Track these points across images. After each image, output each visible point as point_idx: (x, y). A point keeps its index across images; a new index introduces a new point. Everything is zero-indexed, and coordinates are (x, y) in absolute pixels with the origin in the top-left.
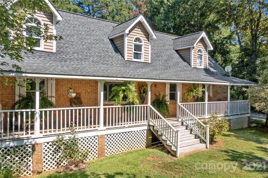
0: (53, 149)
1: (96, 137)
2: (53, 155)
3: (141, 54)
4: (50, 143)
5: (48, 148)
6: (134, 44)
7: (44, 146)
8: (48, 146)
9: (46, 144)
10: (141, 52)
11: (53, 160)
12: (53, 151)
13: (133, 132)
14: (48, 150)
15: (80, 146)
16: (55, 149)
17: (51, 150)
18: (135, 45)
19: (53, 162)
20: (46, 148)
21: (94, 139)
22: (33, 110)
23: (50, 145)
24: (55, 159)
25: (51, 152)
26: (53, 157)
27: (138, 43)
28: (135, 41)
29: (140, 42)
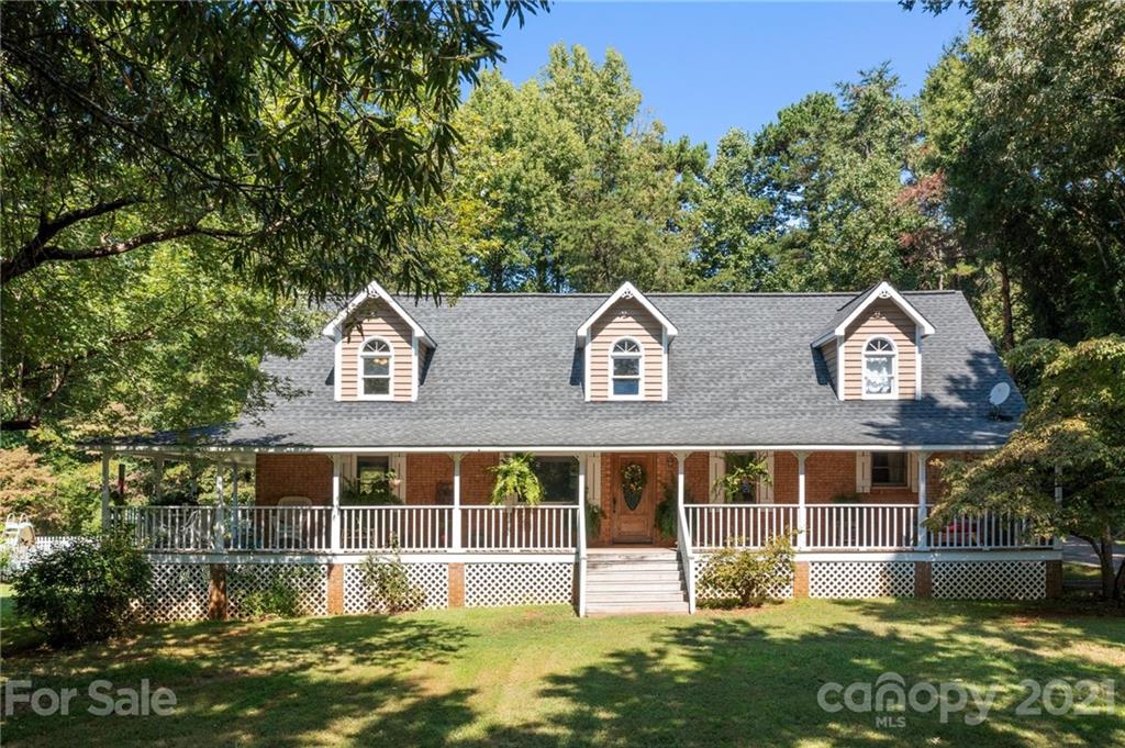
0: (361, 578)
1: (444, 566)
2: (361, 589)
3: (637, 380)
4: (357, 567)
5: (353, 574)
6: (612, 357)
7: (345, 570)
8: (353, 570)
9: (349, 567)
10: (637, 374)
11: (361, 596)
12: (361, 581)
13: (535, 565)
14: (353, 578)
15: (410, 579)
16: (365, 577)
17: (357, 578)
18: (615, 360)
19: (362, 600)
20: (350, 574)
21: (441, 570)
22: (329, 508)
23: (357, 570)
24: (365, 596)
25: (357, 582)
26: (361, 592)
27: (626, 354)
28: (616, 349)
29: (633, 350)
